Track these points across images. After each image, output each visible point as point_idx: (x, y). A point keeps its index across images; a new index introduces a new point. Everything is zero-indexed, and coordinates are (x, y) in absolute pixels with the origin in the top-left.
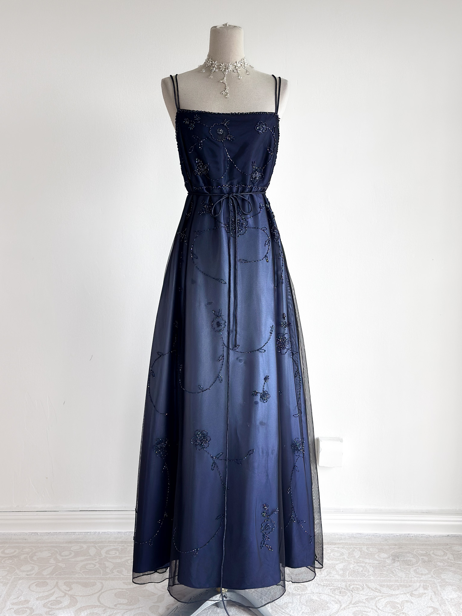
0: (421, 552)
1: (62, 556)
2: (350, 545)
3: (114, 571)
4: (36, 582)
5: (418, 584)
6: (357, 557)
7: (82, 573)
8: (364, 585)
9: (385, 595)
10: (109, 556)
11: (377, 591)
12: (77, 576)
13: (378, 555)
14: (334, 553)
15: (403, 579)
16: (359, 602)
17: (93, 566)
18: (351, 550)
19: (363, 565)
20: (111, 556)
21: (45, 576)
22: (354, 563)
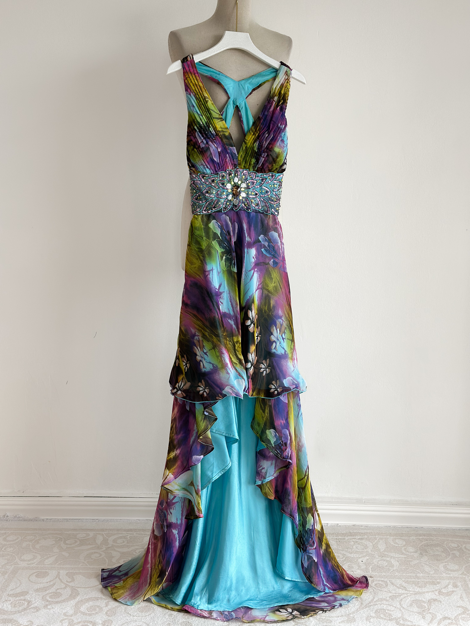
0: (453, 545)
1: (67, 544)
2: (375, 536)
4: (37, 572)
5: (448, 581)
6: (382, 550)
7: (86, 563)
8: (388, 581)
9: (411, 592)
11: (402, 588)
13: (405, 549)
14: (356, 545)
15: (430, 575)
16: (382, 600)
17: (99, 556)
18: (376, 542)
19: (388, 559)
20: (118, 545)
21: (47, 566)
22: (378, 557)
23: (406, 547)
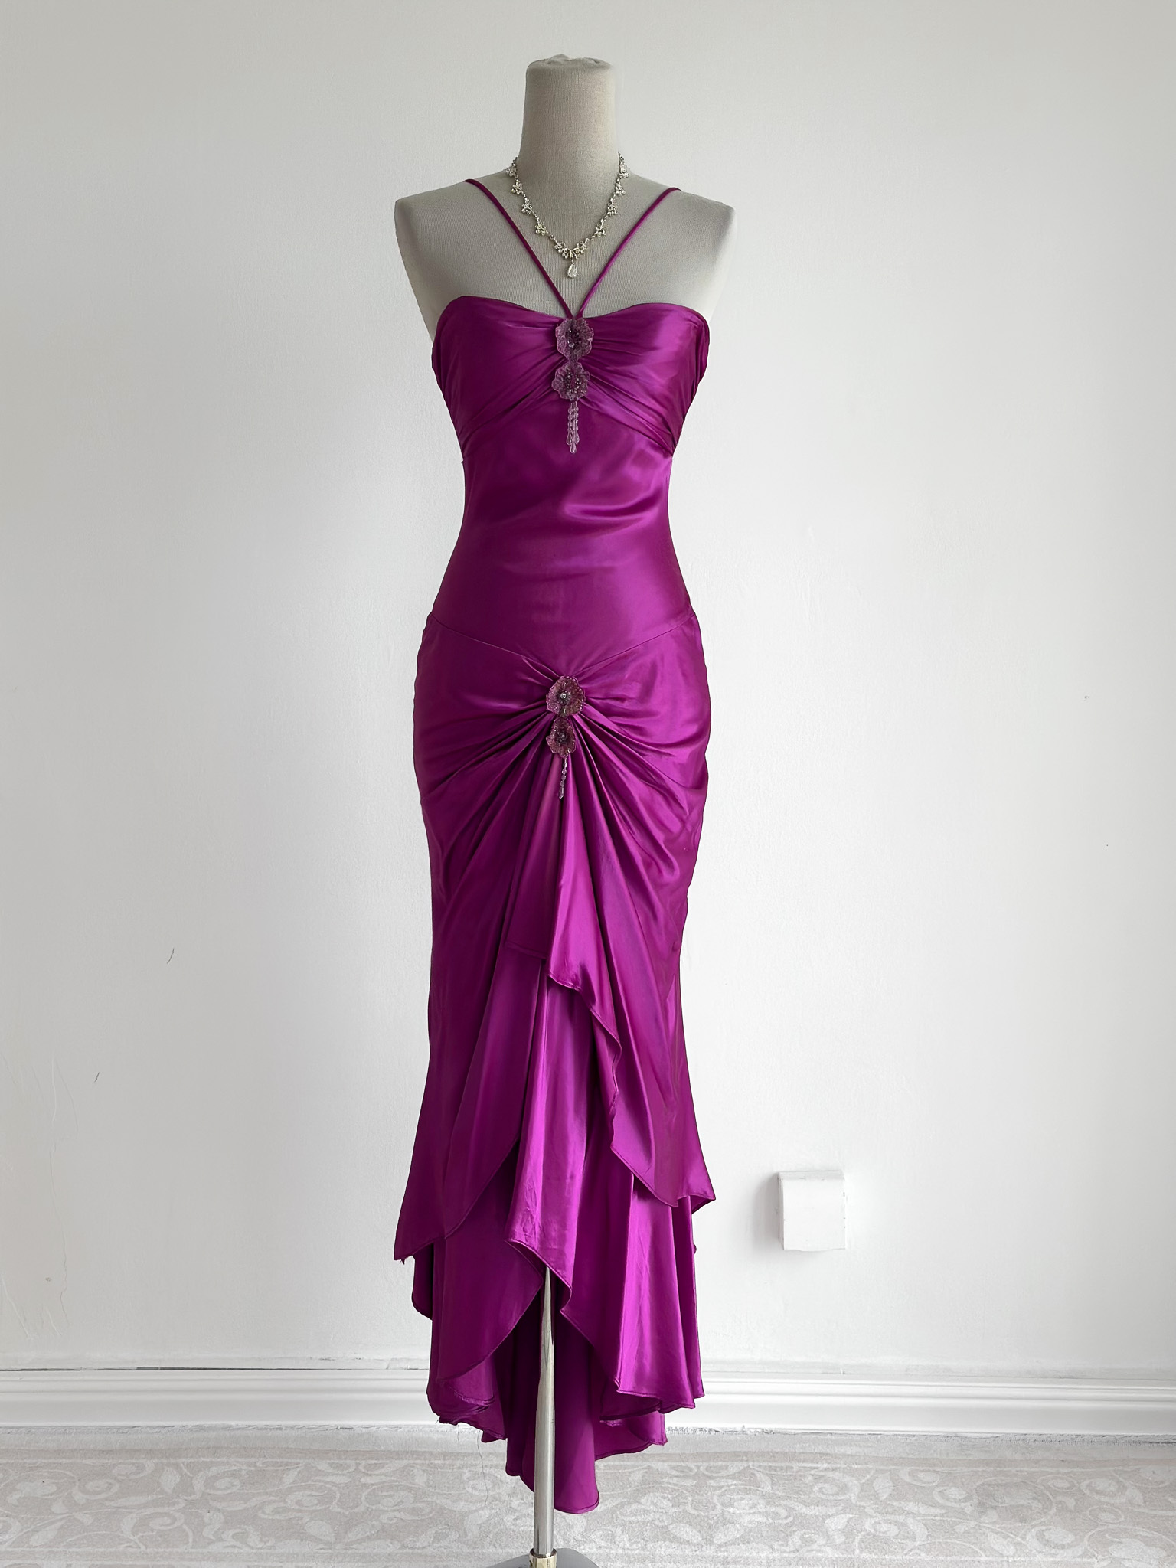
0: (1059, 1483)
1: (88, 1492)
2: (866, 1464)
3: (223, 1536)
6: (884, 1496)
7: (137, 1541)
10: (212, 1492)
12: (121, 1548)
13: (940, 1492)
14: (820, 1485)
15: (1005, 1558)
17: (169, 1521)
18: (868, 1477)
19: (901, 1518)
20: (220, 1492)
21: (37, 1550)
22: (874, 1515)
23: (942, 1488)
